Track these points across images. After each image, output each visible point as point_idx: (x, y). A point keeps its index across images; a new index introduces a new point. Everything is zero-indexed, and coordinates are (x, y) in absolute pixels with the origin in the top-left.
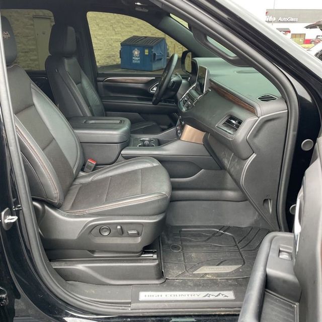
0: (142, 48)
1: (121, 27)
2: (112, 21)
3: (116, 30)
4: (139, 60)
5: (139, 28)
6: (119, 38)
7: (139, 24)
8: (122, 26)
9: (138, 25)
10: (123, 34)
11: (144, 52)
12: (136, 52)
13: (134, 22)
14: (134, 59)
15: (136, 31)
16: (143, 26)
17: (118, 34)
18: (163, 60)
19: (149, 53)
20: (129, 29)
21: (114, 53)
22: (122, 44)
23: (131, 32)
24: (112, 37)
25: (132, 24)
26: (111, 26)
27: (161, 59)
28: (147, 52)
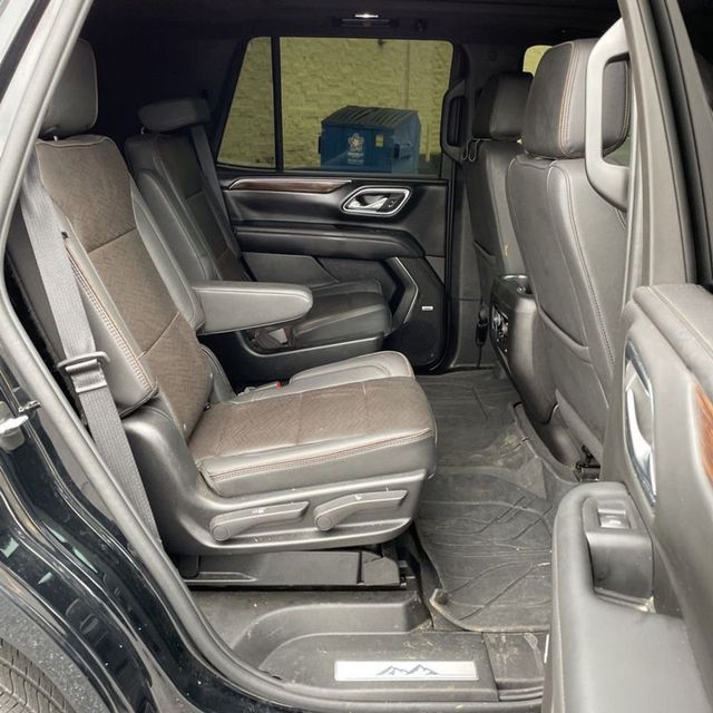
0: (369, 133)
1: (318, 86)
2: (300, 74)
3: (308, 93)
4: (360, 158)
5: (354, 88)
6: (312, 110)
7: (354, 80)
8: (321, 86)
9: (353, 83)
10: (321, 102)
11: (374, 141)
12: (356, 142)
13: (344, 77)
14: (350, 157)
15: (349, 95)
16: (363, 87)
17: (313, 101)
18: (411, 159)
19: (384, 142)
20: (335, 92)
21: (302, 143)
22: (325, 124)
23: (339, 98)
24: (299, 108)
25: (341, 81)
26: (299, 83)
27: (408, 157)
28: (380, 141)
